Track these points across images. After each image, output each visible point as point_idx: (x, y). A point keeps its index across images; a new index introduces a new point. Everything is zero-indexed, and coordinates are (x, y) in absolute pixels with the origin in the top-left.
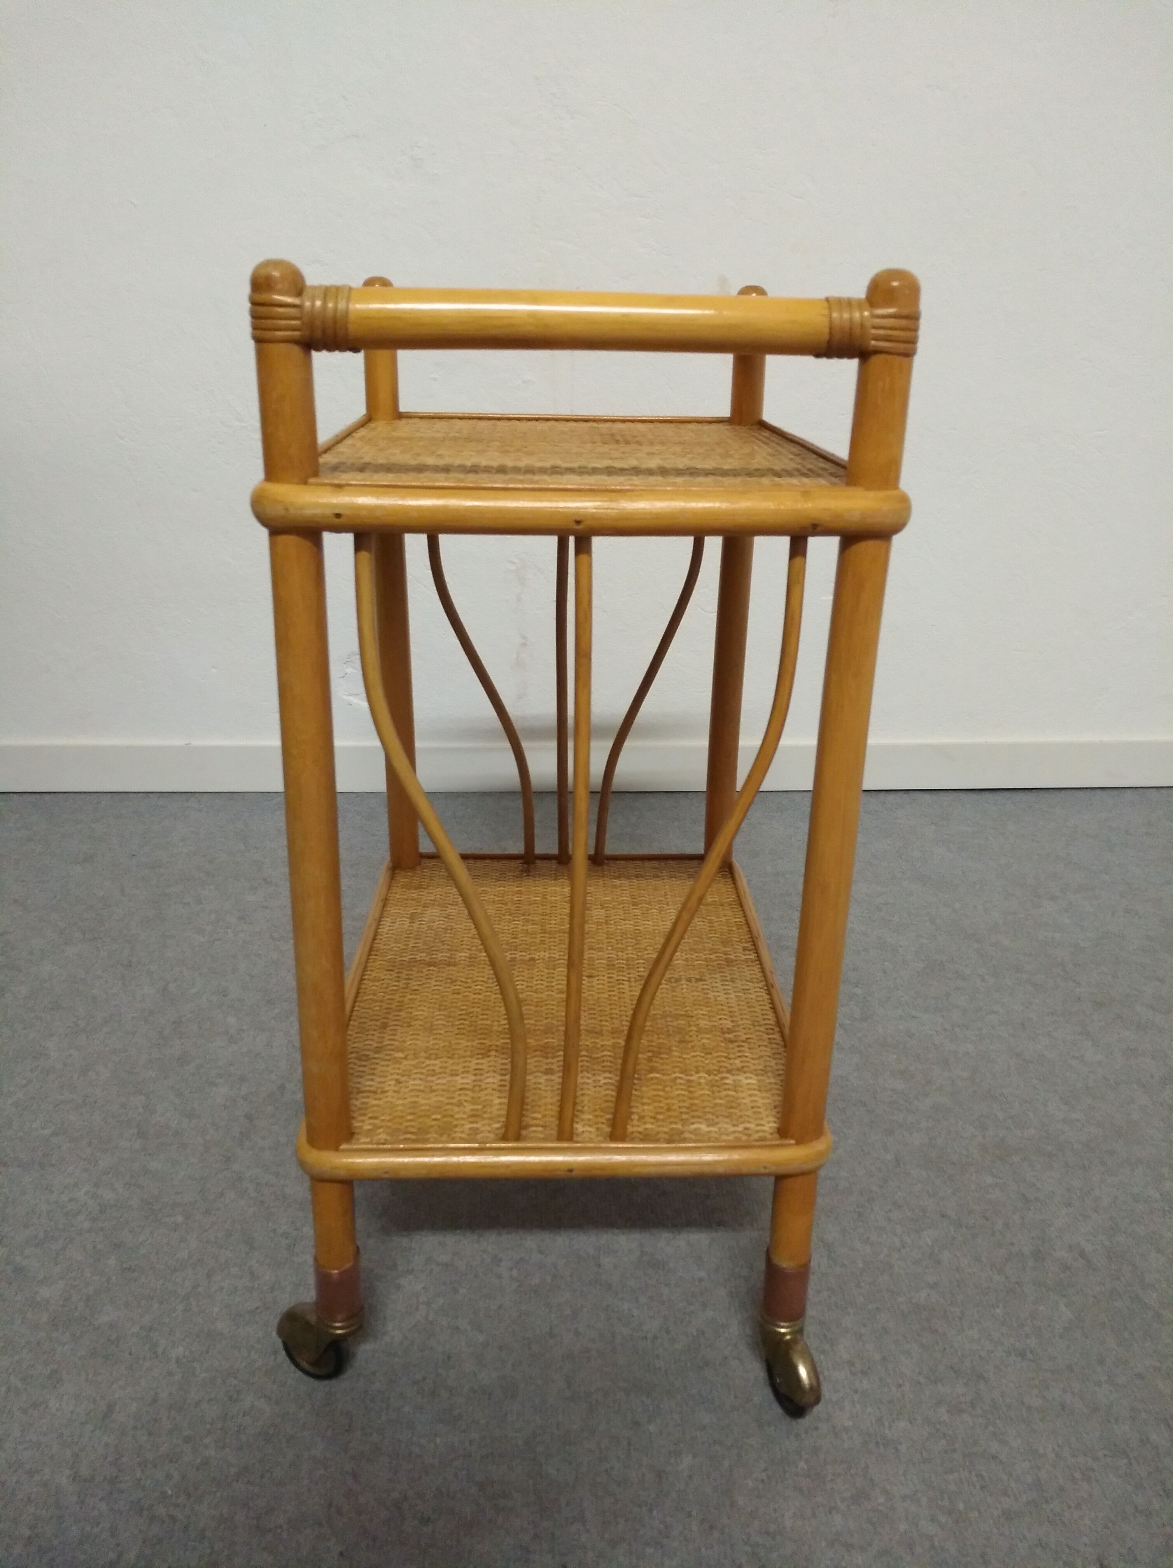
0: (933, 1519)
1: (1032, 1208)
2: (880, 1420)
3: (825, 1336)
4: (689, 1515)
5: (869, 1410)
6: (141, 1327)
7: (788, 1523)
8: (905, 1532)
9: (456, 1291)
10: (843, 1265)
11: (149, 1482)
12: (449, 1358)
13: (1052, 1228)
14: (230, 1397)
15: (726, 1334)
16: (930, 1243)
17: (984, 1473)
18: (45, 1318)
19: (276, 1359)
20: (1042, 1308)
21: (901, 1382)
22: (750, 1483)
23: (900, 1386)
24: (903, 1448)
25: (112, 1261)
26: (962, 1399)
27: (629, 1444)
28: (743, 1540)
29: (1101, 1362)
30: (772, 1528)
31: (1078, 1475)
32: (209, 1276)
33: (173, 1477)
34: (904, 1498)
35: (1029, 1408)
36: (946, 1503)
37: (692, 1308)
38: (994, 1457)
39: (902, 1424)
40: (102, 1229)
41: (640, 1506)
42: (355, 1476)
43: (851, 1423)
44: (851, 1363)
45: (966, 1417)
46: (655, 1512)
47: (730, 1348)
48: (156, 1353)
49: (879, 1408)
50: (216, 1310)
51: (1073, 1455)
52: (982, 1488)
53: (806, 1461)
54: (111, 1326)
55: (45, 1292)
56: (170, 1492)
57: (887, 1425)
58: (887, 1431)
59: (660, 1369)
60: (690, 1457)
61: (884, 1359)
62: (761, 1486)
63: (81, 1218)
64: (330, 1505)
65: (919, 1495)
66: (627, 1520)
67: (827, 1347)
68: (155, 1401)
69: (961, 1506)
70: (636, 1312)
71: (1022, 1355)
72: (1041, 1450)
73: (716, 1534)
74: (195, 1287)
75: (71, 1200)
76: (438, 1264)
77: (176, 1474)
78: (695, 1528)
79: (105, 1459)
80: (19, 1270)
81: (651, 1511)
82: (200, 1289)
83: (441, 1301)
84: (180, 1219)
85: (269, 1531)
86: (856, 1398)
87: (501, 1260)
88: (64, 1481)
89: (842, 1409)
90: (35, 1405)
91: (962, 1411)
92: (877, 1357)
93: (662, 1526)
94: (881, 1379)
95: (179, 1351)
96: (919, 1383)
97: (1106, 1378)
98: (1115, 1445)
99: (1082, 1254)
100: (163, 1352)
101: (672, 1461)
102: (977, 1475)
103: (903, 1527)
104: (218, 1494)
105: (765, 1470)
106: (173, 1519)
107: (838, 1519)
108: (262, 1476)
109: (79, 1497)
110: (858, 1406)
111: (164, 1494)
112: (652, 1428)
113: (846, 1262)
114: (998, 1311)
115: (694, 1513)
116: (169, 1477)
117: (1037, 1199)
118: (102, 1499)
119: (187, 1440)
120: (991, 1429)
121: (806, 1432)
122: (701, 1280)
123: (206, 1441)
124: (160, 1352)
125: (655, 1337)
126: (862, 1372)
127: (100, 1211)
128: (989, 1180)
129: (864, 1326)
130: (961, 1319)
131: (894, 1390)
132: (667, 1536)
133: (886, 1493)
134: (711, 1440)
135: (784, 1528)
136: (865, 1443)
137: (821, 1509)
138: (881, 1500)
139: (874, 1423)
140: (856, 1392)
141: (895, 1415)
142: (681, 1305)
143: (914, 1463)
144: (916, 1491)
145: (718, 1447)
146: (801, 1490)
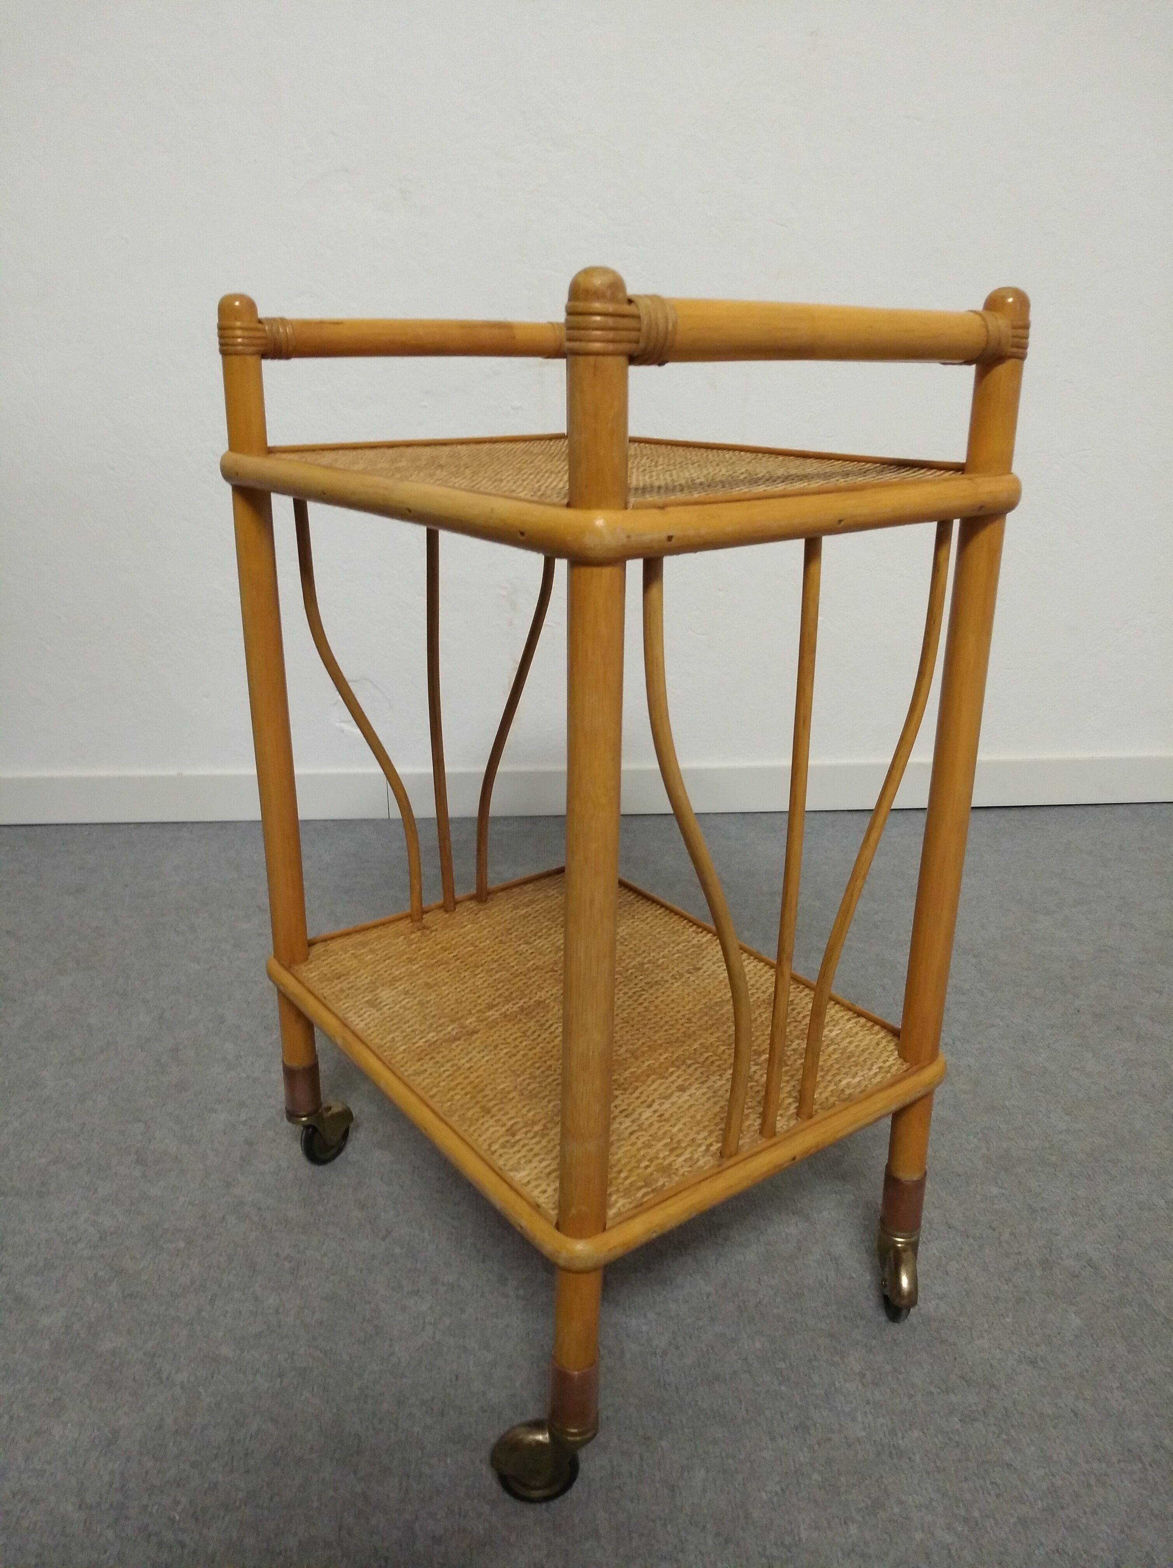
0: (949, 1527)
1: (1038, 1218)
2: (893, 1432)
3: (835, 1348)
4: (704, 1529)
5: (881, 1420)
6: (145, 1354)
7: (804, 1535)
8: (922, 1540)
9: (463, 1311)
10: (851, 1278)
11: (156, 1507)
13: (1059, 1237)
14: (237, 1422)
15: (736, 1348)
16: (937, 1254)
17: (999, 1481)
18: (47, 1345)
19: (281, 1382)
20: (1051, 1316)
21: (912, 1392)
22: (764, 1496)
23: (912, 1396)
24: (917, 1458)
25: (113, 1288)
26: (974, 1408)
27: (641, 1459)
28: (759, 1553)
29: (1112, 1369)
30: (788, 1540)
31: (1092, 1481)
32: (212, 1302)
33: (179, 1503)
34: (919, 1507)
35: (1041, 1415)
36: (963, 1512)
37: (701, 1323)
38: (1009, 1466)
39: (916, 1433)
40: (102, 1256)
41: (653, 1521)
43: (864, 1434)
44: (862, 1375)
45: (978, 1425)
46: (669, 1527)
47: (740, 1362)
48: (160, 1378)
49: (891, 1418)
50: (221, 1334)
51: (1087, 1462)
52: (998, 1496)
53: (821, 1473)
54: (114, 1353)
55: (46, 1321)
56: (178, 1518)
57: (900, 1435)
58: (900, 1442)
59: (670, 1384)
60: (703, 1472)
61: (895, 1370)
62: (775, 1499)
63: (81, 1246)
64: (340, 1528)
65: (935, 1504)
66: (641, 1535)
67: (837, 1359)
68: (160, 1427)
69: (976, 1514)
70: (645, 1328)
71: (1033, 1363)
72: (1055, 1458)
74: (200, 1311)
75: (70, 1228)
76: (443, 1284)
77: (183, 1500)
78: (710, 1542)
79: (111, 1486)
80: (18, 1299)
81: (665, 1525)
82: (204, 1314)
83: (447, 1322)
84: (182, 1244)
85: (280, 1553)
86: (868, 1408)
87: (507, 1279)
88: (70, 1508)
89: (854, 1420)
90: (38, 1433)
91: (975, 1420)
92: (888, 1368)
93: (677, 1541)
94: (893, 1391)
95: (182, 1377)
96: (932, 1393)
97: (1118, 1385)
98: (1129, 1451)
99: (1090, 1262)
100: (168, 1379)
101: (685, 1475)
102: (992, 1483)
103: (919, 1536)
104: (227, 1519)
105: (779, 1482)
106: (182, 1545)
107: (853, 1529)
108: (271, 1499)
109: (85, 1525)
110: (870, 1417)
111: (172, 1520)
112: (664, 1443)
113: (854, 1276)
114: (1008, 1320)
115: (709, 1526)
116: (176, 1503)
117: (1042, 1209)
118: (108, 1527)
119: (194, 1465)
120: (1004, 1437)
121: (819, 1444)
122: (708, 1295)
123: (214, 1465)
124: (164, 1377)
125: (665, 1353)
126: (873, 1383)
127: (101, 1239)
128: (995, 1190)
129: (874, 1338)
130: (971, 1329)
131: (906, 1400)
132: (682, 1551)
133: (900, 1502)
134: (724, 1454)
135: (800, 1540)
136: (878, 1454)
137: (837, 1520)
138: (896, 1510)
139: (887, 1433)
140: (868, 1403)
141: (907, 1425)
142: (689, 1321)
143: (928, 1473)
144: (931, 1500)
145: (731, 1461)
146: (816, 1501)
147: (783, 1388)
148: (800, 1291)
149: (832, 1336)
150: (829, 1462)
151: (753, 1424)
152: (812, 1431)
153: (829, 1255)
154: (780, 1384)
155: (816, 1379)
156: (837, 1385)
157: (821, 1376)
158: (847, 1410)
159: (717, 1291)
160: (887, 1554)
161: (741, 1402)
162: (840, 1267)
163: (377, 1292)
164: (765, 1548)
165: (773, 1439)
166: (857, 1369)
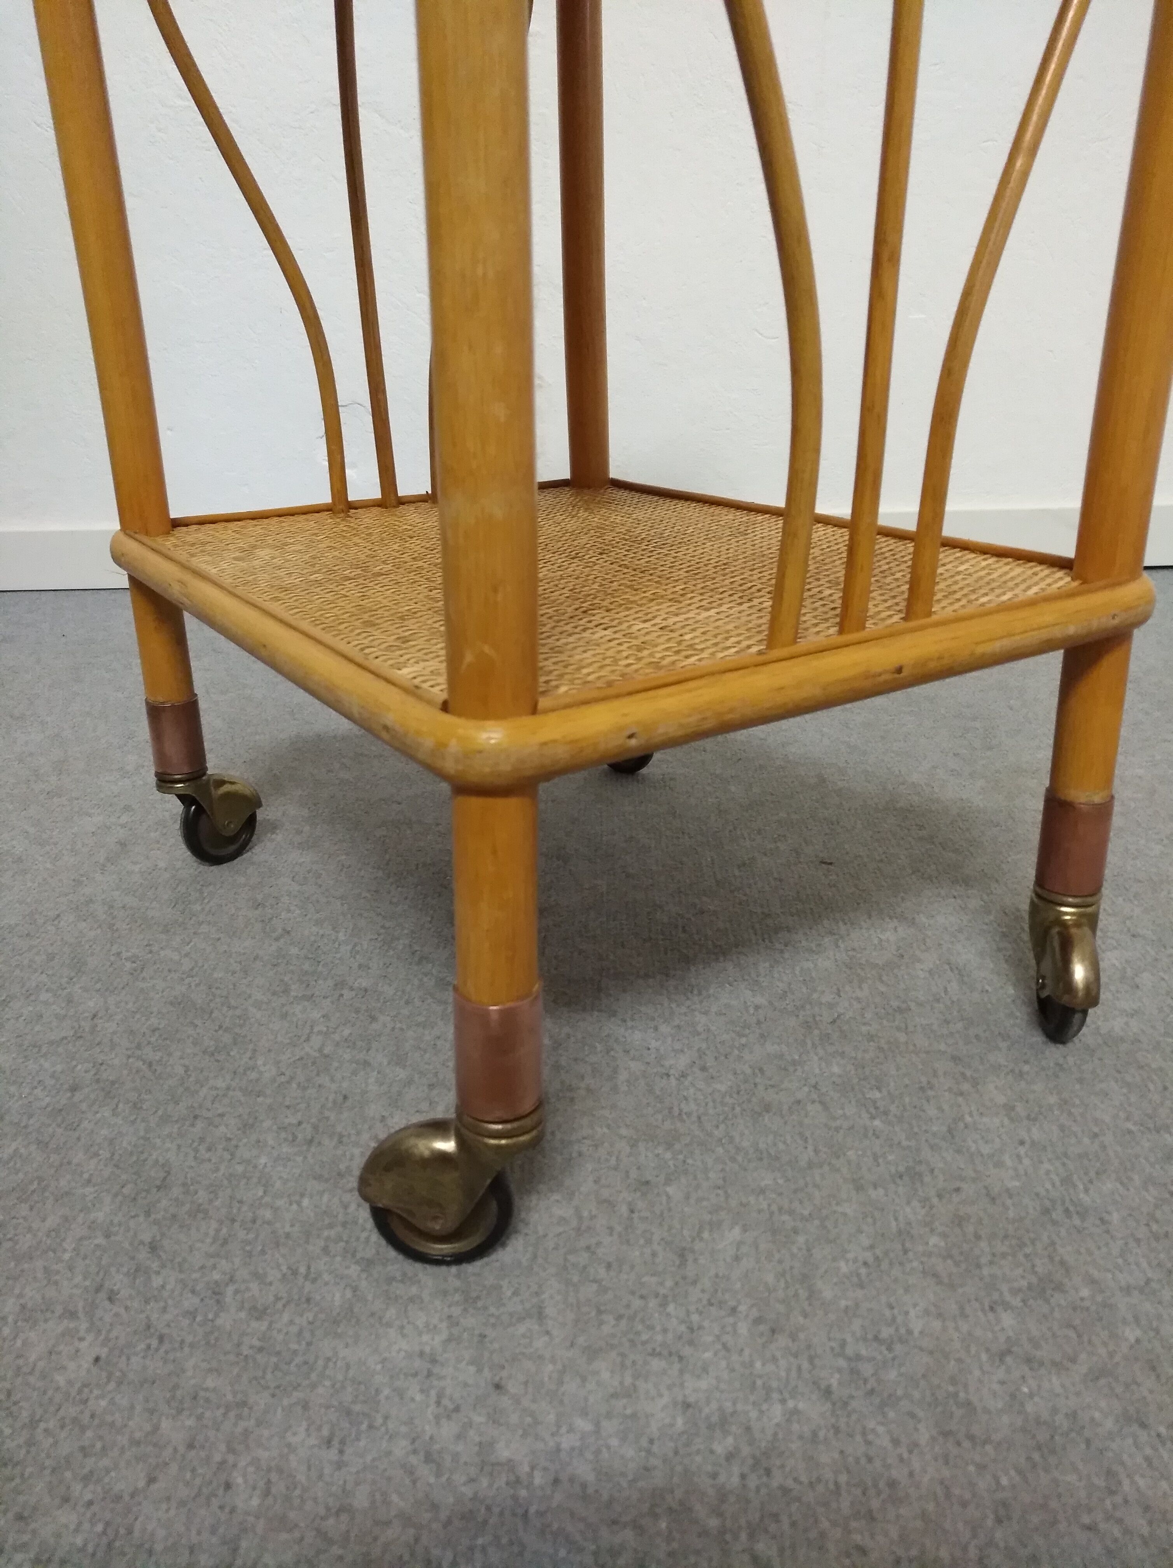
2: (1067, 1181)
4: (734, 1310)
5: (1047, 1166)
7: (917, 1326)
12: (345, 1097)
15: (799, 1073)
21: (1096, 1130)
22: (844, 1268)
23: (1096, 1135)
24: (1115, 1217)
28: (832, 1349)
30: (886, 1332)
34: (1127, 1290)
37: (744, 1040)
42: (153, 1248)
43: (1017, 1184)
44: (1009, 1108)
46: (671, 1308)
47: (806, 1089)
49: (1064, 1164)
53: (944, 1236)
58: (1082, 1195)
59: (689, 1114)
60: (737, 1230)
62: (863, 1271)
65: (1154, 1285)
67: (966, 1087)
70: (654, 1044)
73: (782, 1341)
78: (743, 1329)
81: (664, 1305)
86: (1022, 1150)
89: (999, 1164)
92: (1053, 1099)
93: (683, 1328)
94: (1062, 1128)
96: (1130, 1132)
101: (706, 1235)
103: (1131, 1334)
105: (872, 1247)
110: (1026, 1161)
115: (742, 1308)
121: (940, 1196)
122: (757, 1008)
125: (684, 1075)
126: (1028, 1118)
129: (1026, 1062)
131: (1086, 1140)
132: (691, 1343)
133: (1092, 1282)
134: (774, 1208)
135: (910, 1332)
136: (1046, 1211)
137: (977, 1305)
138: (1085, 1292)
139: (1058, 1183)
140: (1022, 1143)
141: (1092, 1174)
142: (725, 1037)
143: (1138, 1241)
144: (1148, 1281)
145: (786, 1217)
146: (935, 1275)
147: (877, 1123)
148: (904, 1006)
149: (955, 1059)
150: (959, 1220)
151: (826, 1168)
152: (927, 1179)
153: (949, 964)
154: (873, 1118)
155: (932, 1112)
156: (968, 1119)
157: (940, 1109)
158: (986, 1150)
159: (771, 1003)
160: (1073, 1360)
161: (806, 1140)
162: (966, 979)
163: (250, 996)
164: (843, 1344)
165: (859, 1188)
166: (1001, 1099)
